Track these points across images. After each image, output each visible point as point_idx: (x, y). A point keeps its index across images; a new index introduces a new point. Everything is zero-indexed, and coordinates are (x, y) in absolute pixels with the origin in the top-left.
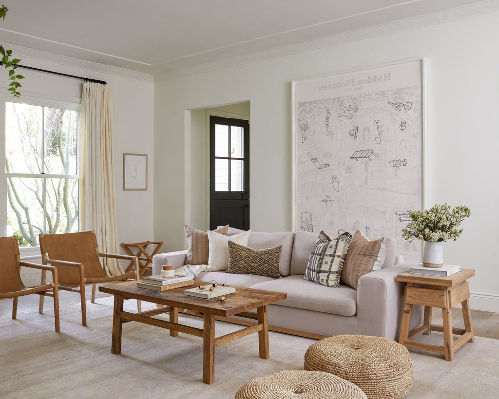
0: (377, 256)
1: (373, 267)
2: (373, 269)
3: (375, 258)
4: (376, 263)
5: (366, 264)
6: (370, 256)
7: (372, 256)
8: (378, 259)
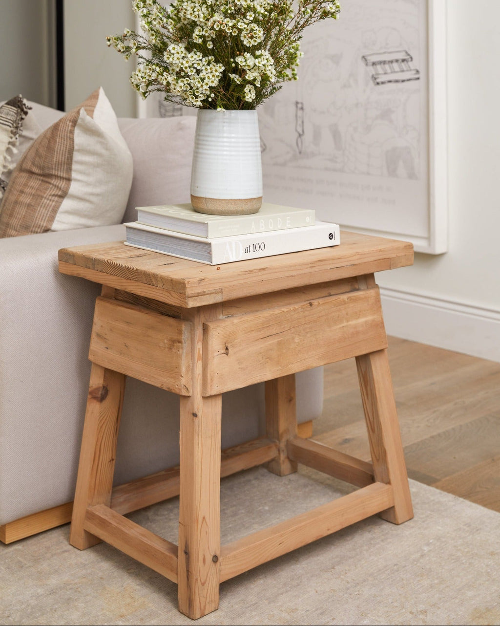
0: (69, 180)
1: (52, 219)
2: (55, 226)
3: (62, 184)
4: (67, 204)
5: (29, 205)
6: (46, 176)
7: (50, 176)
8: (75, 188)
